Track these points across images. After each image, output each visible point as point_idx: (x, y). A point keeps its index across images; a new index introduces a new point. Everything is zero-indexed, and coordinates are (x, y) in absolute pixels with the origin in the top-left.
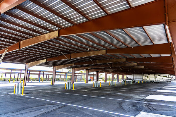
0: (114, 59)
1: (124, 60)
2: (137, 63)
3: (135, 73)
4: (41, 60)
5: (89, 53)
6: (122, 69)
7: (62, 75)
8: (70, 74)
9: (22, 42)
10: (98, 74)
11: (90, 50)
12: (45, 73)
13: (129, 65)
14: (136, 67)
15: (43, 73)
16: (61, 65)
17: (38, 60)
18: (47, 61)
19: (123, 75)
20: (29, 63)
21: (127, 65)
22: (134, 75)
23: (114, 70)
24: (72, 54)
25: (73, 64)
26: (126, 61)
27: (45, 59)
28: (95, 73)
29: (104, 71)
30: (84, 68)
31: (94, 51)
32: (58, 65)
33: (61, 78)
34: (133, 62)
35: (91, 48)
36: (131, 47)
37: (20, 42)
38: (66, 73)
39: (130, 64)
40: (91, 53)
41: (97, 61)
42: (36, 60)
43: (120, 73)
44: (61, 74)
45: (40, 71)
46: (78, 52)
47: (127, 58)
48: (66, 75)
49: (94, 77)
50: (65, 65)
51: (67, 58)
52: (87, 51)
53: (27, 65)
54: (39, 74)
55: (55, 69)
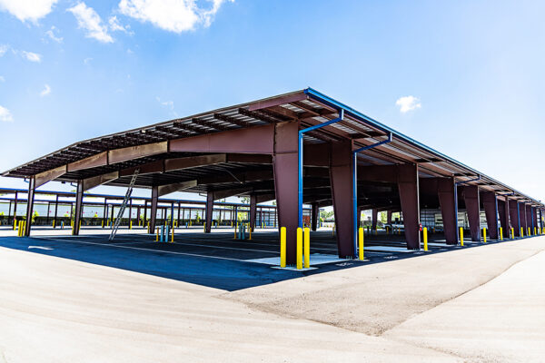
4: (186, 181)
7: (225, 210)
8: (246, 209)
12: (182, 205)
15: (177, 205)
16: (224, 189)
18: (198, 184)
19: (390, 211)
20: (160, 187)
24: (247, 173)
27: (195, 179)
32: (218, 191)
33: (222, 218)
38: (236, 205)
44: (222, 207)
45: (172, 201)
48: (236, 211)
51: (237, 181)
53: (155, 191)
54: (172, 208)
55: (211, 198)
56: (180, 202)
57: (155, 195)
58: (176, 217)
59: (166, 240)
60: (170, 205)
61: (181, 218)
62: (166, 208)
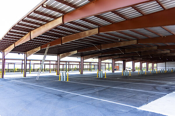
0: (144, 47)
1: (156, 48)
2: (170, 50)
3: (168, 61)
4: (72, 51)
5: (119, 43)
6: (153, 56)
9: (63, 38)
10: (125, 63)
11: (121, 41)
13: (161, 53)
14: (169, 55)
16: (89, 55)
17: (69, 52)
18: (77, 52)
19: (153, 63)
20: (61, 55)
21: (159, 52)
22: (166, 63)
23: (143, 58)
24: (102, 45)
25: (101, 54)
26: (158, 49)
27: (76, 50)
28: (122, 62)
29: (131, 60)
30: (110, 57)
31: (125, 41)
32: (85, 56)
34: (165, 50)
35: (122, 39)
36: (164, 37)
37: (61, 38)
39: (162, 51)
40: (122, 43)
41: (126, 50)
42: (67, 52)
43: (149, 61)
45: (66, 62)
46: (109, 43)
47: (158, 46)
48: (91, 65)
49: (119, 67)
50: (93, 55)
51: (97, 49)
52: (117, 42)
53: (59, 57)
54: (66, 64)
55: (82, 59)
56: (69, 62)
57: (59, 58)
58: (68, 68)
59: (64, 80)
60: (65, 63)
61: (70, 68)
62: (64, 64)
